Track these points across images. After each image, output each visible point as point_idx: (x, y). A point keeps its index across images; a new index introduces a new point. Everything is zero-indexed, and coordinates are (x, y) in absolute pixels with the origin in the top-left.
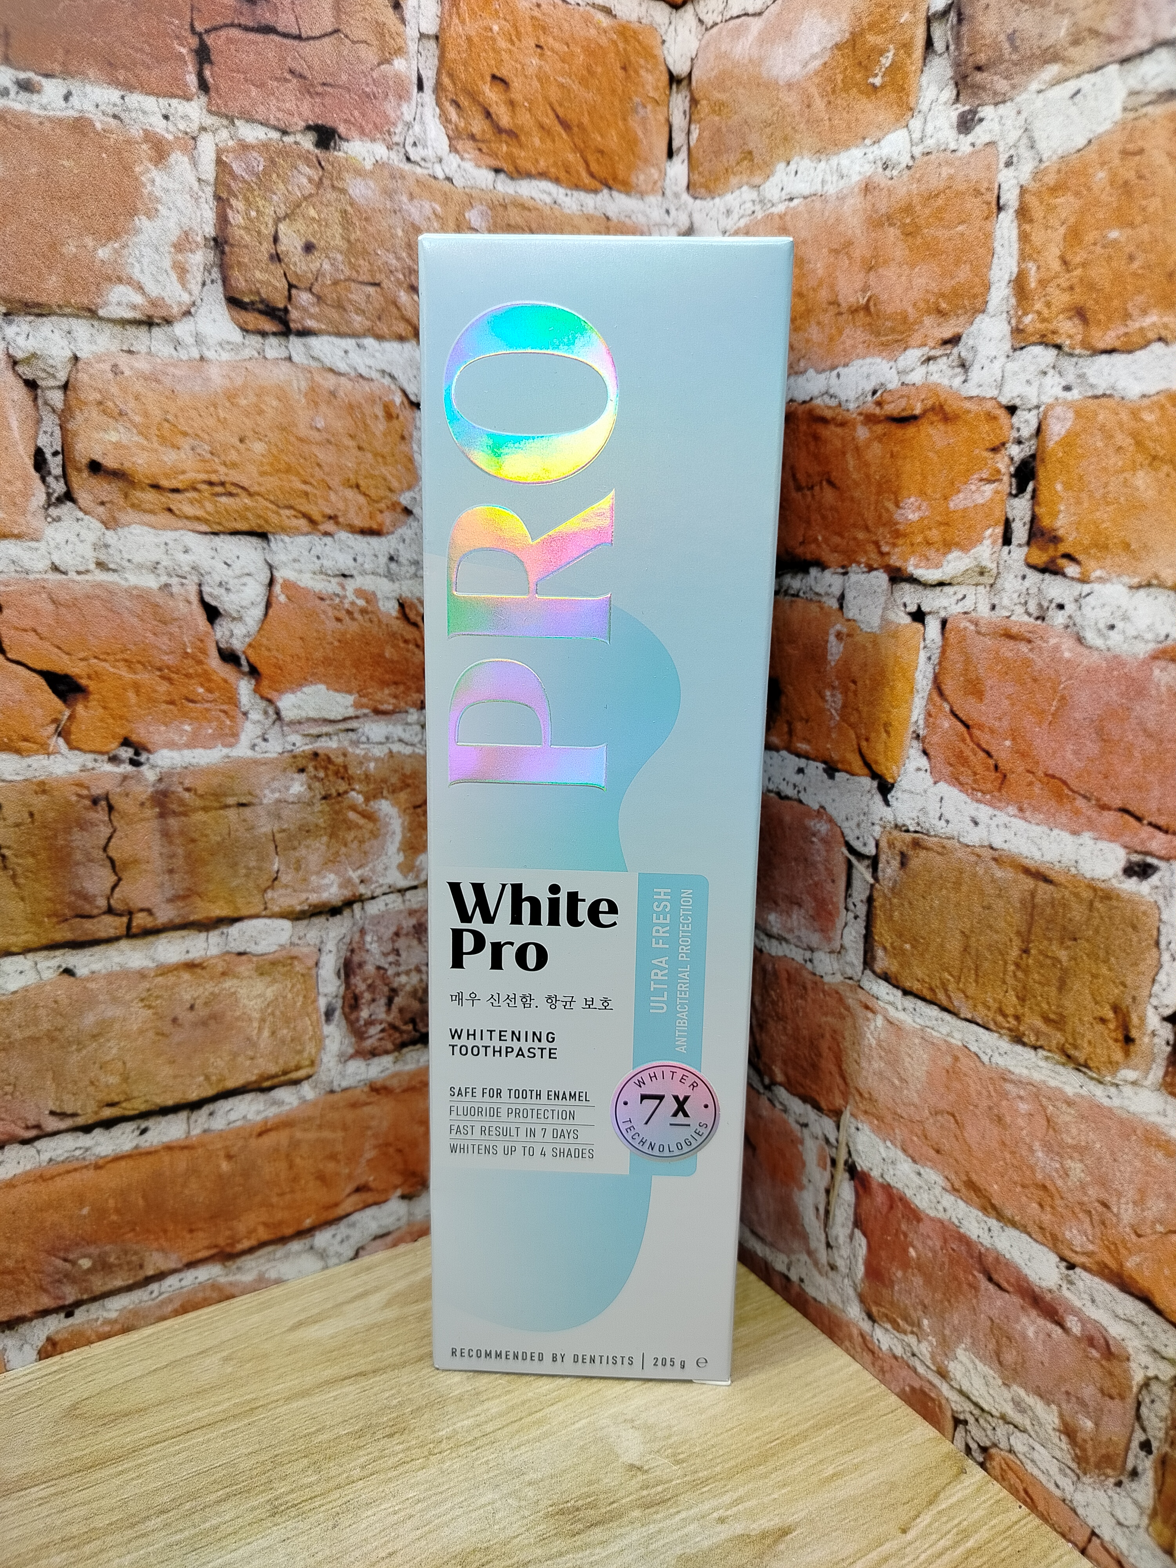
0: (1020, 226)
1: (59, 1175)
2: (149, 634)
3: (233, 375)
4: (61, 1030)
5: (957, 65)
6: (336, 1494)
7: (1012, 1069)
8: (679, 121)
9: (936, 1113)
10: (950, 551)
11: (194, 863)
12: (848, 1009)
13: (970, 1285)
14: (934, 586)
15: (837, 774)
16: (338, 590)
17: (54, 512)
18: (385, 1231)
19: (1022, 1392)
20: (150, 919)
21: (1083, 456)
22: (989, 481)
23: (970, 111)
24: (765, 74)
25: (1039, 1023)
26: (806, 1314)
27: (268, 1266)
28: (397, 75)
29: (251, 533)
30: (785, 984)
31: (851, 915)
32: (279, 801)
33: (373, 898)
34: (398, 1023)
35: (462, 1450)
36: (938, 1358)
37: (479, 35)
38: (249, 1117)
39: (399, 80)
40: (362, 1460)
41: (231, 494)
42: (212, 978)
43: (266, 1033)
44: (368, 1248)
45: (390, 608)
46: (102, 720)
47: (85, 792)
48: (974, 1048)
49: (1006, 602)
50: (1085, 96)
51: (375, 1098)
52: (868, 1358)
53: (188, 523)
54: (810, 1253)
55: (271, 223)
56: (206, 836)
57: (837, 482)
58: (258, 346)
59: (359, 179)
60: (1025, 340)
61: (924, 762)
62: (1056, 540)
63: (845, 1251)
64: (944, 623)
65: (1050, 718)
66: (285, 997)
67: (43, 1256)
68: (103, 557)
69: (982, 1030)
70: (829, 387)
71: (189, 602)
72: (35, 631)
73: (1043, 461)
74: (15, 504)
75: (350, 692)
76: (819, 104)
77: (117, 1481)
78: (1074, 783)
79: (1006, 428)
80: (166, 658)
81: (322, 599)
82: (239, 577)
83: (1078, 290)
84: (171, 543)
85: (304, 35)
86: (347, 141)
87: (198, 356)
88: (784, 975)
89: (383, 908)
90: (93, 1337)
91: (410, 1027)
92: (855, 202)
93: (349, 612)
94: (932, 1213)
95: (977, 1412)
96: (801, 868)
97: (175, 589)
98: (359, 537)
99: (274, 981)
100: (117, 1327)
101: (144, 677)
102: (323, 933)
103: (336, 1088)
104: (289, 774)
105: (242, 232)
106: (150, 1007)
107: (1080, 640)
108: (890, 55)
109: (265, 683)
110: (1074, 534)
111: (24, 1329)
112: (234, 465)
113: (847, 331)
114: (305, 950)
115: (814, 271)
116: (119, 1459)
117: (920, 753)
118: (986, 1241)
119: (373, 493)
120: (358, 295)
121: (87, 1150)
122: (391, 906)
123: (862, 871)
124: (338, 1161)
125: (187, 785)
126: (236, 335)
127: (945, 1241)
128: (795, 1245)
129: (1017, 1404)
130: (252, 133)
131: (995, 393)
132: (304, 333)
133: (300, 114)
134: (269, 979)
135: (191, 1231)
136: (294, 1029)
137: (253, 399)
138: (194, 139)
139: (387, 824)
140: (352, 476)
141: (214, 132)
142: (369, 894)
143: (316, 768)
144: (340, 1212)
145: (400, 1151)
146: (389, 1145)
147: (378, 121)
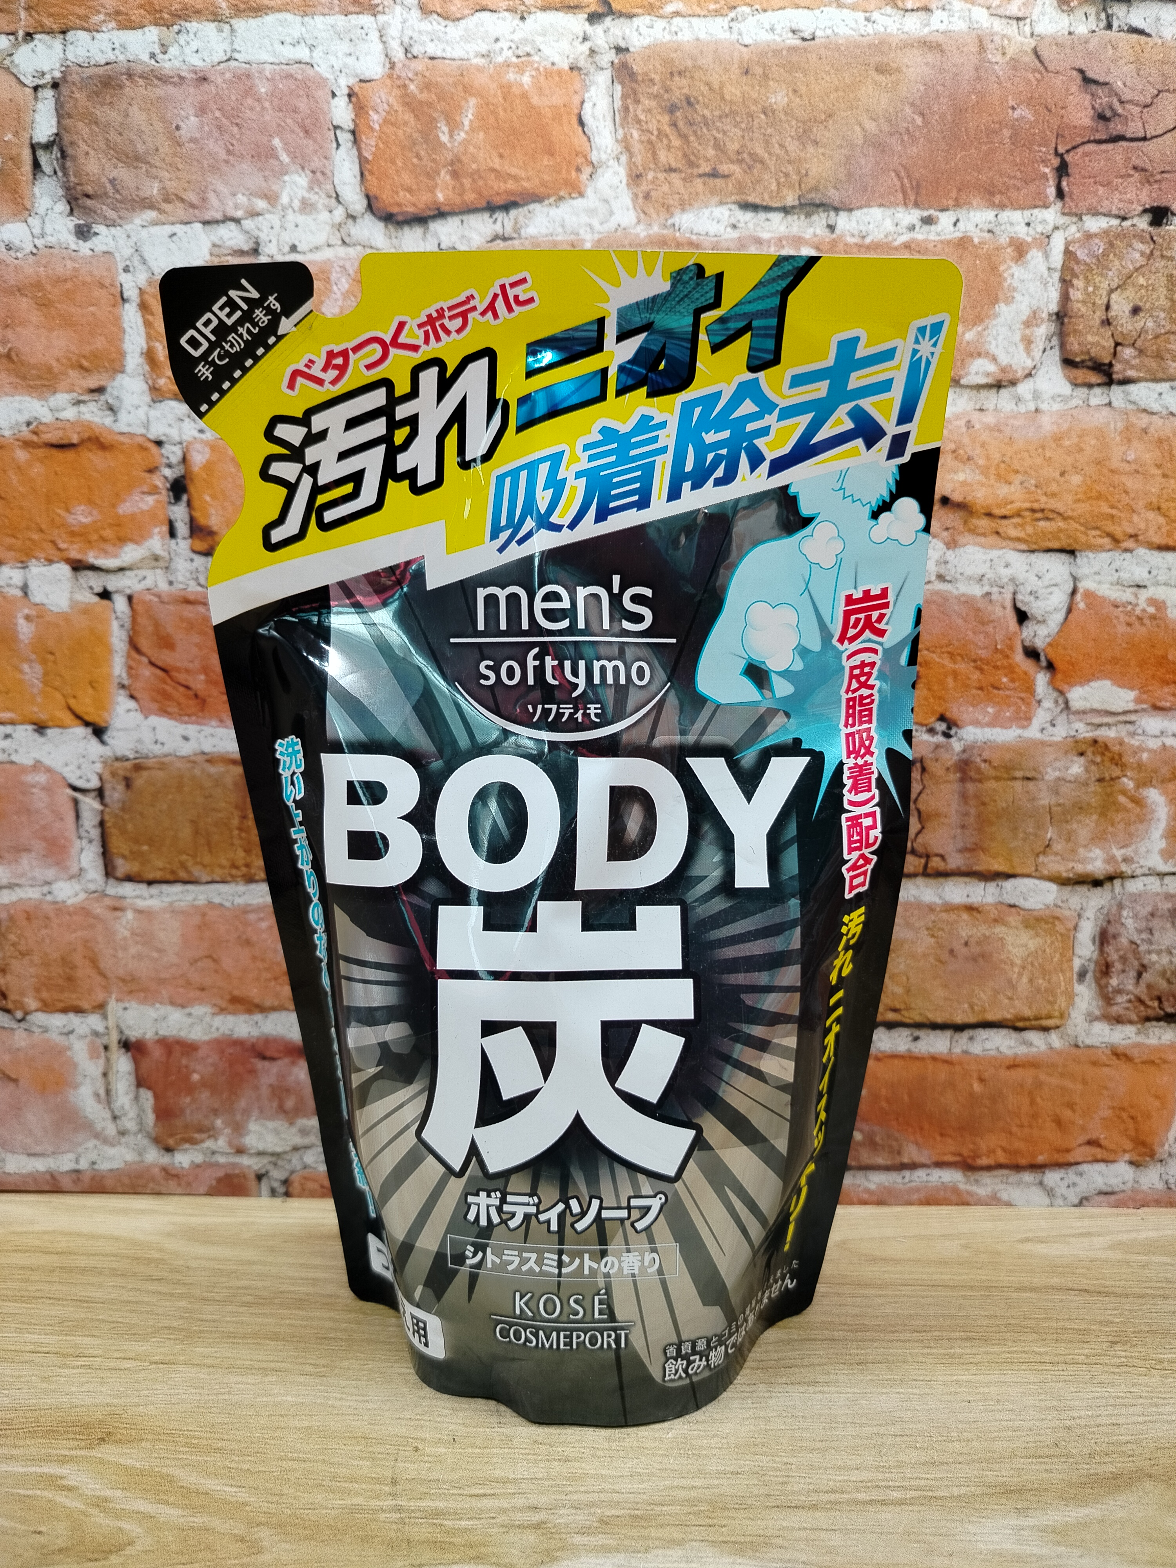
2: (969, 633)
3: (1061, 421)
6: (1061, 1367)
16: (1132, 599)
18: (1109, 1189)
20: (942, 863)
27: (1000, 1187)
29: (1061, 551)
32: (1059, 779)
33: (1133, 877)
34: (1144, 997)
38: (1002, 1050)
40: (1088, 1351)
41: (1048, 519)
42: (985, 922)
43: (1025, 980)
44: (1093, 1201)
51: (1115, 1061)
53: (1011, 543)
55: (1105, 294)
56: (995, 801)
58: (1084, 396)
66: (1044, 951)
68: (942, 571)
71: (1004, 608)
75: (1132, 689)
77: (880, 1300)
80: (980, 652)
81: (1116, 606)
82: (1047, 587)
84: (996, 559)
85: (1149, 135)
87: (1033, 409)
89: (1141, 887)
91: (1156, 1004)
93: (1139, 619)
97: (994, 597)
98: (1156, 553)
99: (1037, 935)
100: (873, 1198)
101: (962, 667)
102: (1084, 901)
103: (1080, 1044)
104: (1070, 756)
105: (1080, 305)
106: (933, 936)
109: (1059, 676)
112: (1053, 495)
114: (1067, 913)
124: (1074, 1111)
125: (984, 757)
126: (1066, 388)
130: (1095, 224)
132: (1125, 382)
133: (1139, 201)
134: (1032, 932)
135: (942, 1135)
136: (1049, 981)
137: (1075, 440)
138: (1048, 237)
139: (1154, 811)
140: (1155, 500)
141: (1065, 229)
142: (1129, 872)
143: (1094, 753)
144: (1070, 1158)
145: (1133, 1118)
146: (1123, 1109)
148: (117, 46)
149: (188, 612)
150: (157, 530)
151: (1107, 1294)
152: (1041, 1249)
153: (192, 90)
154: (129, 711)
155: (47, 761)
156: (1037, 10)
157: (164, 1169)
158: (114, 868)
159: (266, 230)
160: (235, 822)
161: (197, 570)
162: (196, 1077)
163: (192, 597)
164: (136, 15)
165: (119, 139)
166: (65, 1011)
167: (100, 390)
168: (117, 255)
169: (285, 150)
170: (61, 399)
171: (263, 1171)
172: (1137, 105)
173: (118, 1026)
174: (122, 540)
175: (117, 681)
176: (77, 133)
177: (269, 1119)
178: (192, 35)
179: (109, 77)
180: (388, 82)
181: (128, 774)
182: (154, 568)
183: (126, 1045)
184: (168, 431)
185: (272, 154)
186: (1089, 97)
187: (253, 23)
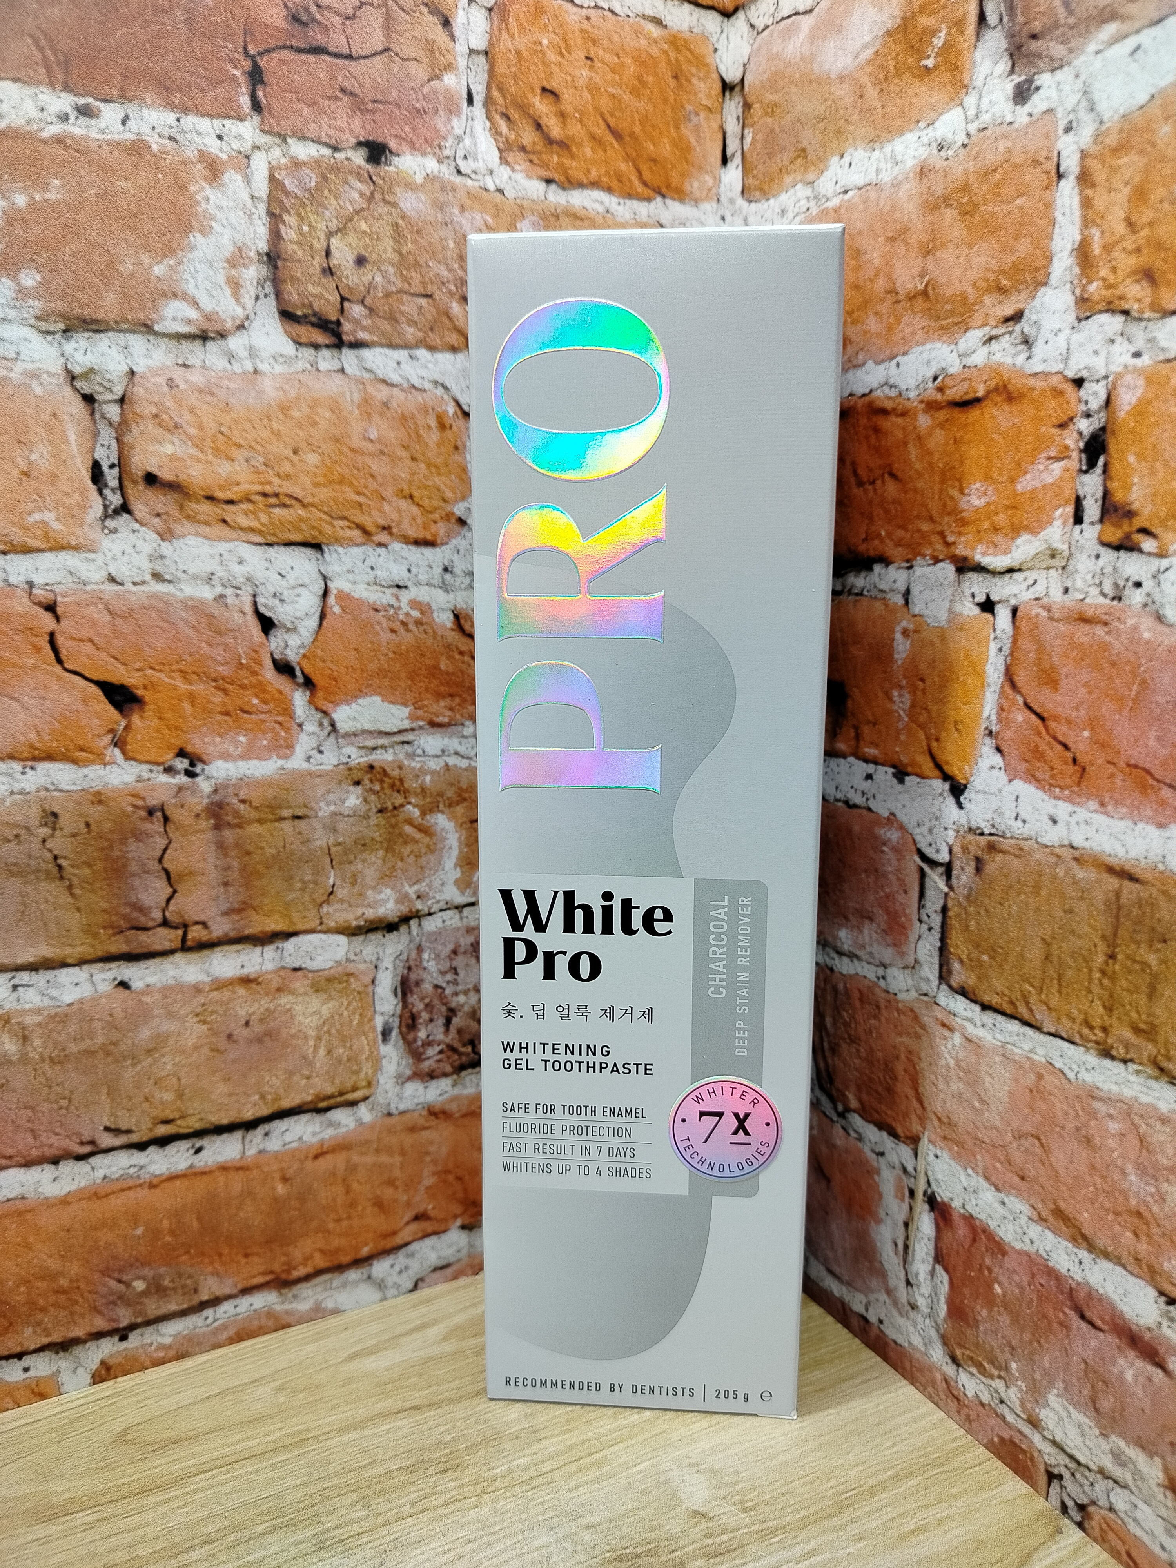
0: (1081, 192)
1: (114, 1193)
2: (203, 645)
3: (286, 387)
4: (116, 1044)
5: (1011, 36)
6: (383, 1531)
7: (1100, 1085)
8: (732, 127)
9: (1020, 1136)
10: (1018, 535)
11: (249, 875)
12: (923, 1027)
13: (1061, 1324)
14: (1003, 573)
15: (907, 778)
16: (393, 601)
17: (110, 523)
18: (445, 1262)
19: (1121, 1443)
20: (205, 932)
21: (1156, 424)
22: (1057, 459)
23: (1026, 80)
24: (816, 70)
25: (1128, 1034)
26: (886, 1358)
27: (324, 1295)
28: (447, 91)
29: (305, 544)
30: (857, 1004)
31: (925, 927)
32: (334, 814)
33: (430, 914)
34: (456, 1044)
35: (517, 1490)
36: (1029, 1405)
37: (529, 49)
38: (305, 1138)
39: (449, 95)
40: (413, 1496)
41: (285, 506)
42: (267, 994)
43: (322, 1052)
44: (428, 1280)
45: (445, 619)
46: (157, 731)
47: (140, 803)
48: (1059, 1064)
49: (1079, 584)
50: (1145, 51)
51: (433, 1122)
52: (953, 1405)
53: (242, 534)
54: (889, 1292)
55: (322, 236)
56: (262, 848)
57: (899, 474)
58: (311, 358)
59: (410, 193)
60: (1090, 309)
61: (997, 760)
62: (1130, 514)
63: (925, 1289)
64: (1015, 611)
65: (1130, 703)
66: (341, 1015)
67: (96, 1276)
68: (159, 568)
69: (1066, 1045)
70: (888, 377)
71: (244, 613)
72: (92, 641)
73: (1114, 432)
74: (72, 516)
75: (405, 704)
76: (872, 93)
77: (163, 1510)
78: (1158, 772)
79: (1073, 402)
80: (220, 668)
81: (376, 610)
82: (294, 588)
83: (1145, 251)
84: (226, 554)
85: (355, 54)
86: (398, 155)
87: (251, 369)
88: (856, 995)
89: (440, 925)
90: (148, 1363)
91: (470, 1049)
92: (910, 187)
93: (403, 624)
94: (1018, 1246)
95: (1072, 1465)
96: (871, 880)
97: (230, 600)
98: (413, 548)
99: (330, 998)
100: (172, 1353)
101: (199, 688)
102: (380, 950)
103: (394, 1111)
104: (344, 786)
105: (295, 247)
106: (204, 1022)
107: (1160, 618)
108: (942, 34)
109: (320, 694)
110: (1150, 507)
111: (78, 1351)
112: (288, 477)
113: (906, 319)
114: (362, 967)
115: (870, 261)
116: (166, 1487)
117: (993, 750)
118: (1077, 1274)
119: (426, 503)
120: (410, 306)
121: (141, 1168)
122: (448, 923)
123: (936, 880)
124: (396, 1188)
125: (242, 797)
126: (288, 347)
127: (1033, 1276)
128: (874, 1283)
129: (1117, 1456)
130: (304, 151)
131: (1060, 367)
132: (357, 345)
133: (351, 131)
134: (325, 996)
135: (246, 1256)
136: (351, 1048)
137: (306, 410)
138: (247, 157)
139: (444, 839)
140: (405, 487)
141: (267, 151)
142: (426, 910)
143: (371, 781)
144: (398, 1241)
145: (461, 1179)
146: (448, 1171)
147: (428, 135)
151: (440, 1403)
152: (369, 1364)
172: (338, 14)
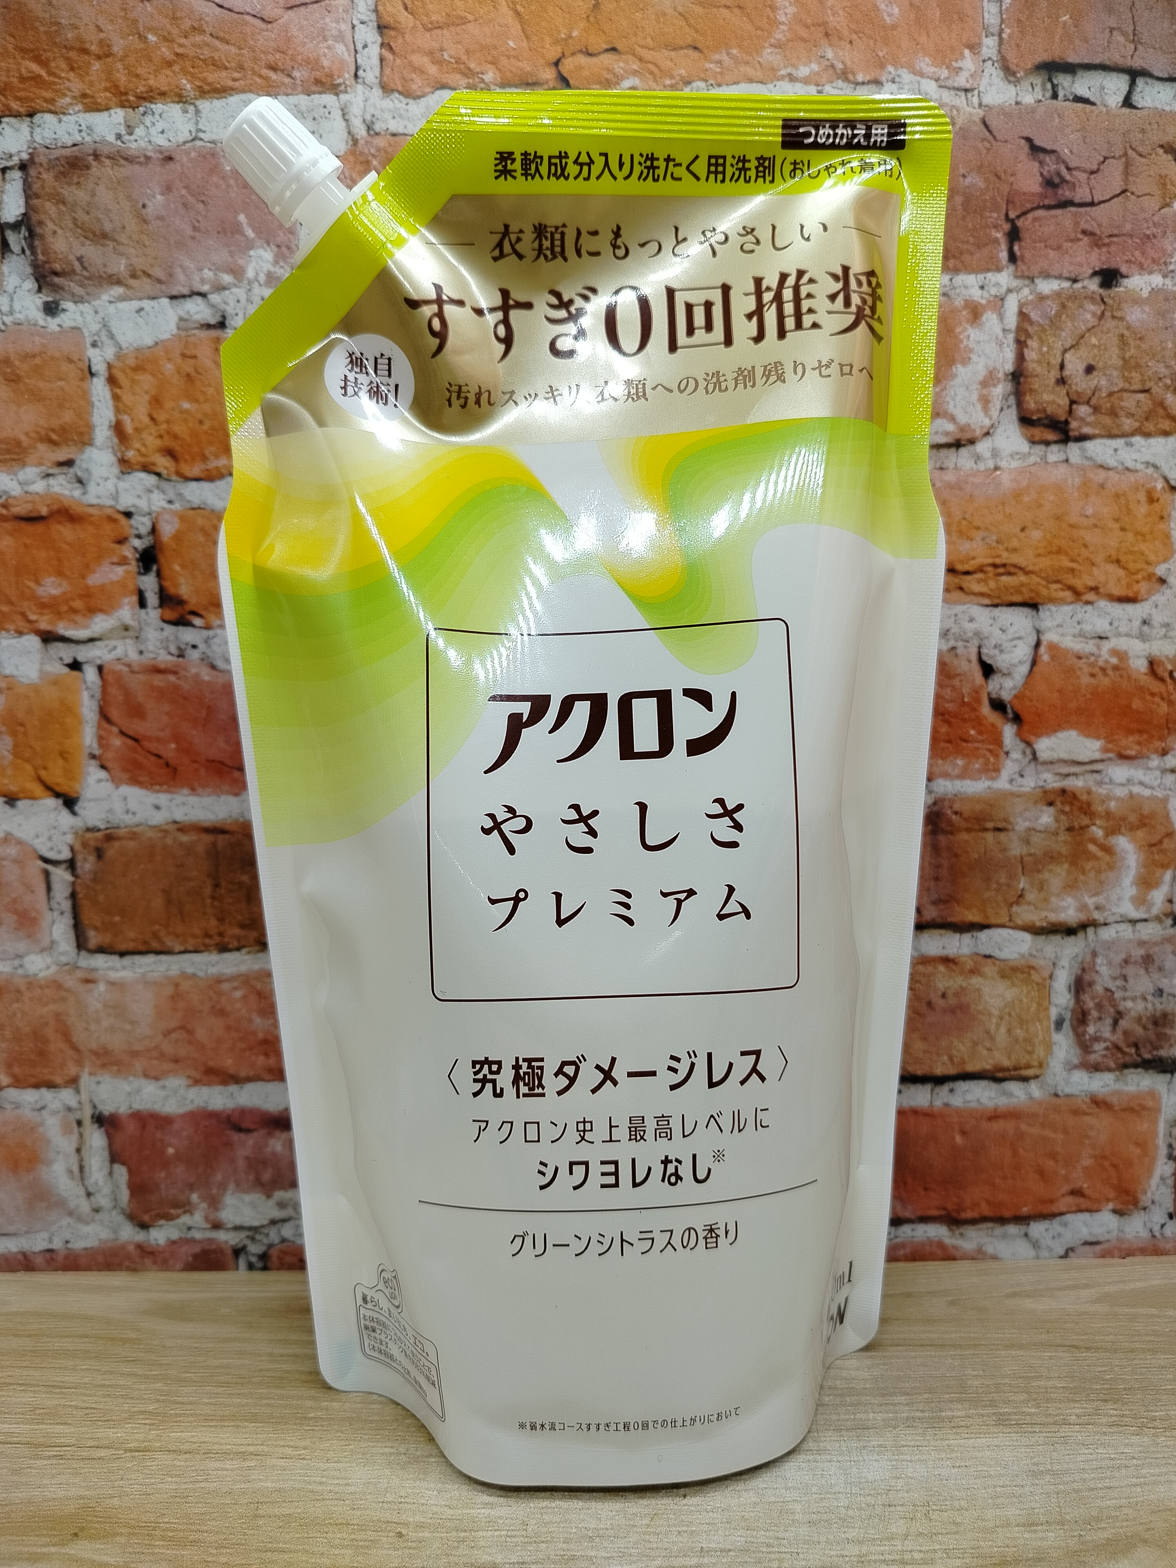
3: (1019, 478)
11: (955, 874)
16: (1095, 650)
18: (1095, 1240)
27: (986, 1240)
29: (1024, 604)
32: (1029, 829)
33: (1106, 924)
34: (1121, 1044)
38: (983, 1101)
41: (1010, 574)
42: (961, 974)
43: (1003, 1030)
44: (1078, 1251)
45: (1140, 666)
51: (1095, 1110)
53: (974, 598)
55: (1058, 353)
56: (967, 852)
58: (1042, 453)
59: (1136, 307)
66: (1021, 1001)
71: (970, 661)
75: (1098, 738)
80: (947, 705)
81: (1080, 658)
82: (1011, 640)
84: (960, 615)
85: (1096, 200)
86: (1127, 277)
87: (992, 467)
89: (1114, 934)
91: (1133, 1050)
93: (1102, 669)
97: (960, 651)
98: (1116, 605)
99: (1014, 985)
102: (1059, 950)
103: (1060, 1093)
104: (1039, 806)
105: (1035, 365)
109: (1026, 728)
112: (1015, 550)
114: (1042, 962)
119: (1131, 566)
120: (1129, 402)
124: (1056, 1161)
125: (956, 810)
126: (1023, 446)
130: (1047, 287)
132: (1081, 438)
133: (1088, 264)
134: (1008, 982)
135: (926, 1189)
136: (1027, 1031)
137: (1034, 496)
138: (1002, 299)
139: (1124, 859)
140: (1113, 553)
141: (1018, 292)
142: (1102, 920)
143: (1062, 803)
144: (1054, 1209)
145: (1115, 1166)
146: (1105, 1157)
147: (1156, 256)
148: (84, 127)
149: (158, 681)
150: (127, 600)
151: (1097, 1349)
152: (1028, 1304)
153: (158, 169)
154: (99, 781)
155: (18, 833)
156: (984, 82)
157: (140, 1247)
158: (86, 940)
159: (232, 303)
160: (208, 890)
161: (167, 640)
162: (171, 1151)
163: (162, 666)
164: (102, 97)
165: (86, 218)
166: (37, 1086)
167: (69, 463)
168: (85, 330)
169: (250, 225)
170: (30, 472)
171: (241, 1245)
172: (1084, 171)
173: (91, 1101)
174: (92, 611)
175: (87, 751)
176: (45, 213)
177: (247, 1191)
178: (157, 117)
179: (76, 158)
180: (352, 159)
181: (99, 845)
182: (124, 638)
183: (100, 1120)
184: (138, 502)
185: (237, 229)
186: (1037, 164)
187: (218, 103)
